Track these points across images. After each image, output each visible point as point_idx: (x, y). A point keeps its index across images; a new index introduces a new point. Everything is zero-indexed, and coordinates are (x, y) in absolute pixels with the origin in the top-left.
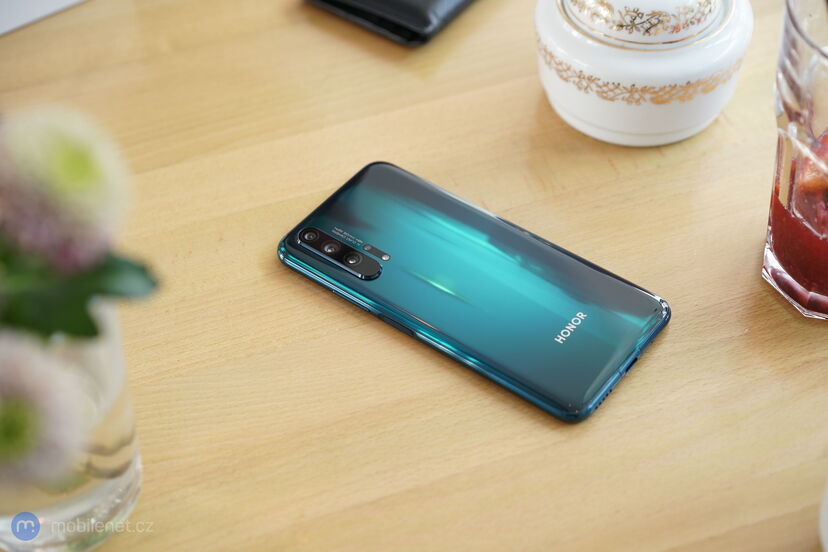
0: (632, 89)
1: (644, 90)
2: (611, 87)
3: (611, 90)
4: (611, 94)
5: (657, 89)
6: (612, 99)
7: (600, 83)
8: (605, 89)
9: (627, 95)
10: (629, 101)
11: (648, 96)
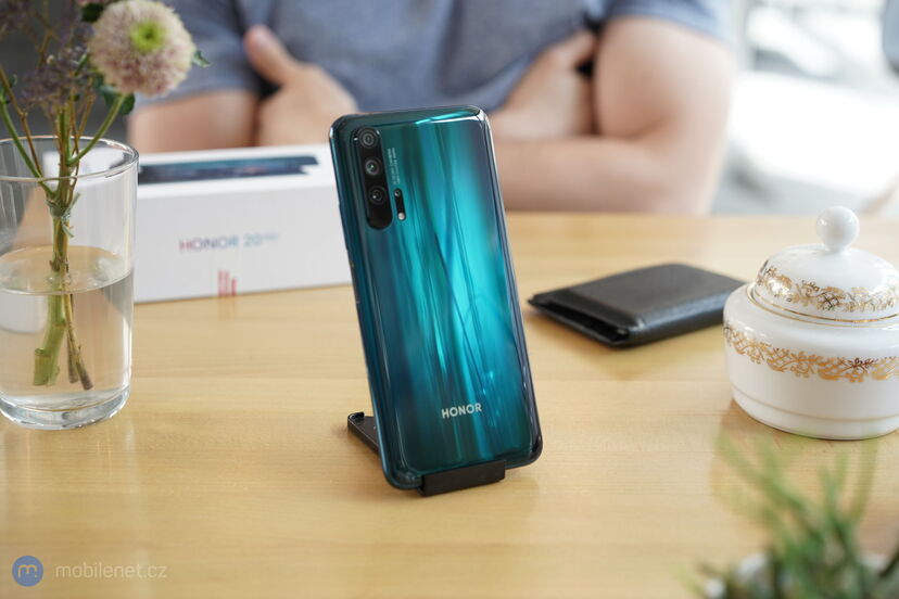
0: (800, 358)
1: (813, 359)
2: (781, 353)
3: (781, 358)
4: (780, 363)
5: (824, 360)
6: (781, 369)
7: (771, 350)
8: (775, 357)
9: (795, 364)
10: (797, 371)
11: (816, 367)
